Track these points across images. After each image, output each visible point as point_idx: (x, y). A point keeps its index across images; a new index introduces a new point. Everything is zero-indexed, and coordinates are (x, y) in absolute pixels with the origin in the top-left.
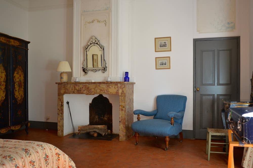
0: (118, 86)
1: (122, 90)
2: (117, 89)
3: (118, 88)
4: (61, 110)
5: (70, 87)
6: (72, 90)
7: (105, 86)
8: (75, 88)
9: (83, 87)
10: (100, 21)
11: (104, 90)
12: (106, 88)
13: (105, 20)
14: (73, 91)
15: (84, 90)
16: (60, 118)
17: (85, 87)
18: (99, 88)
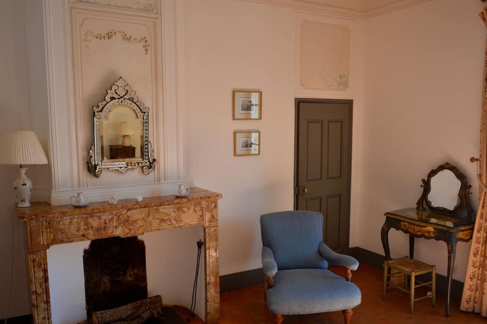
0: (201, 207)
1: (211, 214)
2: (200, 213)
3: (201, 210)
4: (43, 292)
5: (71, 222)
6: (78, 230)
7: (172, 210)
8: (86, 224)
9: (111, 220)
10: (131, 37)
11: (170, 219)
12: (173, 214)
13: (145, 38)
14: (81, 233)
15: (116, 227)
16: (42, 316)
17: (119, 217)
18: (157, 216)
